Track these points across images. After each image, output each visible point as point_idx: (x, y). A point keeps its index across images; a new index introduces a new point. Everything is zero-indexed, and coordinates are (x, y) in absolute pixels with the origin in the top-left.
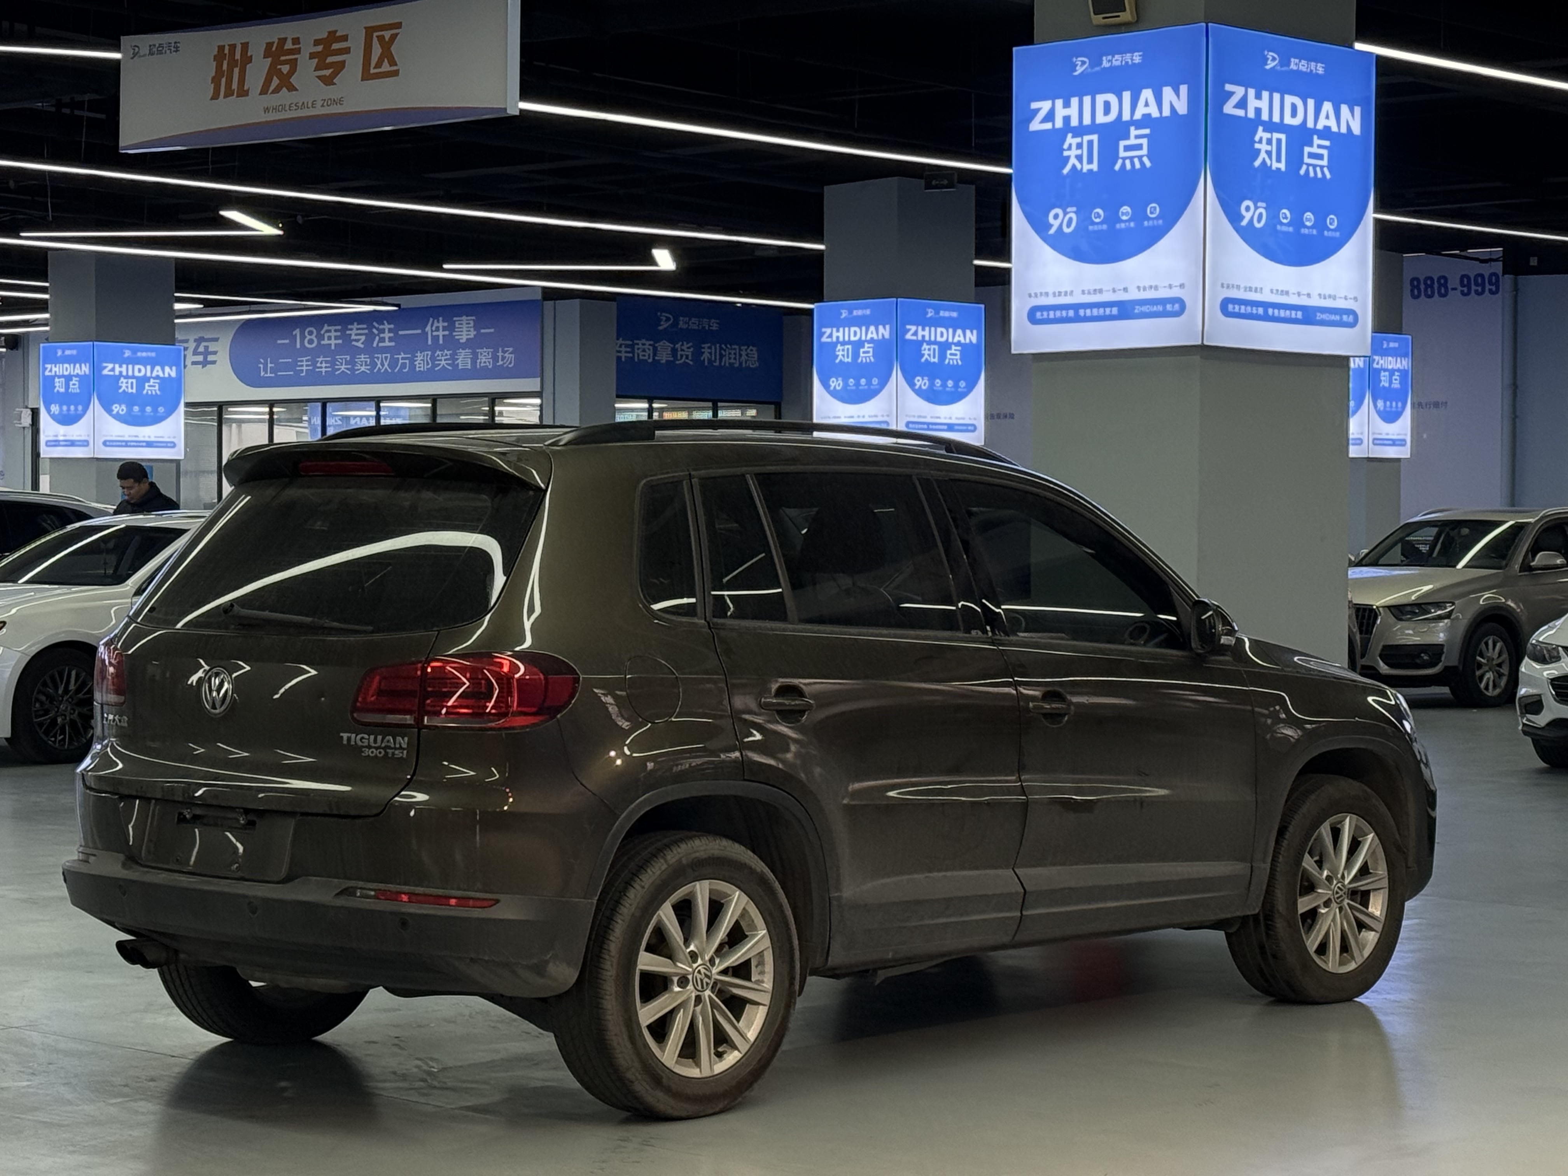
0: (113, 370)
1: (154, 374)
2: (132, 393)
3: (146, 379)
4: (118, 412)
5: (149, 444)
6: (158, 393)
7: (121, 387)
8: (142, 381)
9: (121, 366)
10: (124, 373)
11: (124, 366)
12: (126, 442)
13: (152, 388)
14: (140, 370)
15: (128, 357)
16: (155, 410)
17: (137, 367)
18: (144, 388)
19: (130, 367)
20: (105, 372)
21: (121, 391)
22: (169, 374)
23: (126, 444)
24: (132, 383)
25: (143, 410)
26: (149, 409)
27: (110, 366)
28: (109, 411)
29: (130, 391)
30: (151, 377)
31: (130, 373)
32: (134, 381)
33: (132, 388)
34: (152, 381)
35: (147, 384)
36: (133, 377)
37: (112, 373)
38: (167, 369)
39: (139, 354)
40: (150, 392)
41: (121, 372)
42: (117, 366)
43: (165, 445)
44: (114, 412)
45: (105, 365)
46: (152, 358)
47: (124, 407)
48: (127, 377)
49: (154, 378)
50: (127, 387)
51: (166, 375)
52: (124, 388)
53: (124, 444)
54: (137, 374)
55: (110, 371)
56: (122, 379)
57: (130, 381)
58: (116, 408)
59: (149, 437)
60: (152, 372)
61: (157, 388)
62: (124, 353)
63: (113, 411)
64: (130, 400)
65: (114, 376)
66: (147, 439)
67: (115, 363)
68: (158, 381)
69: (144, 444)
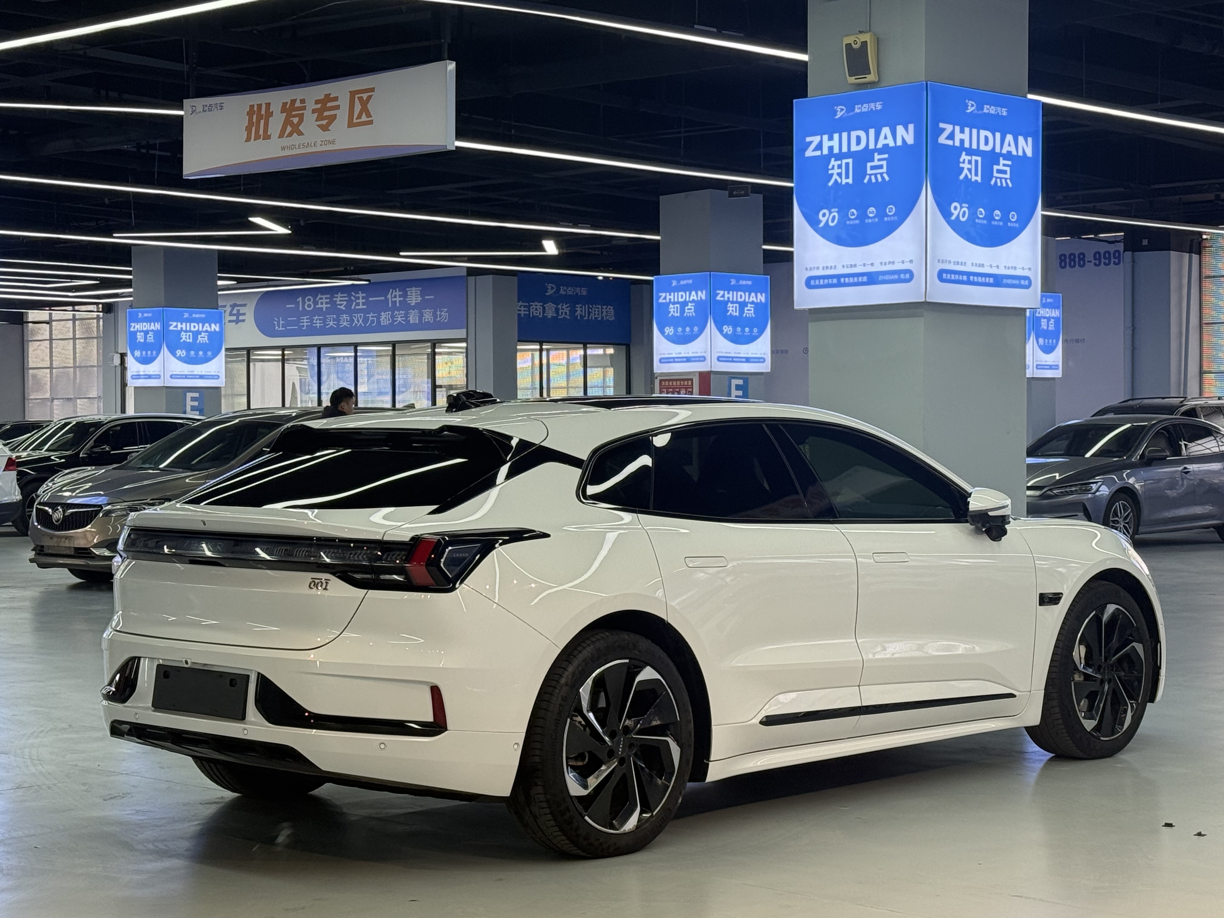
0: (176, 326)
1: (205, 329)
2: (190, 342)
3: (198, 333)
4: (180, 355)
5: (202, 377)
6: (207, 342)
7: (182, 338)
8: (196, 334)
9: (182, 324)
10: (184, 329)
11: (184, 324)
12: (186, 375)
13: (203, 339)
14: (195, 327)
15: (186, 318)
16: (205, 353)
17: (192, 324)
18: (197, 339)
19: (188, 324)
20: (171, 328)
21: (182, 341)
22: (215, 329)
23: (186, 377)
24: (189, 335)
25: (197, 354)
26: (201, 353)
27: (175, 324)
28: (174, 355)
29: (188, 341)
30: (202, 331)
31: (188, 329)
32: (191, 334)
33: (189, 339)
34: (203, 333)
35: (199, 336)
36: (190, 331)
37: (175, 329)
38: (213, 326)
39: (194, 316)
40: (201, 342)
41: (182, 328)
42: (179, 324)
43: (211, 377)
44: (178, 356)
45: (171, 323)
46: (202, 318)
47: (184, 352)
48: (186, 331)
49: (204, 332)
50: (186, 338)
51: (213, 330)
52: (184, 339)
53: (184, 377)
54: (192, 329)
55: (174, 327)
56: (183, 333)
57: (188, 334)
58: (179, 353)
59: (201, 372)
60: (203, 327)
61: (206, 339)
62: (184, 315)
63: (176, 354)
64: (188, 347)
65: (178, 331)
66: (200, 373)
67: (177, 322)
68: (207, 334)
69: (198, 377)
